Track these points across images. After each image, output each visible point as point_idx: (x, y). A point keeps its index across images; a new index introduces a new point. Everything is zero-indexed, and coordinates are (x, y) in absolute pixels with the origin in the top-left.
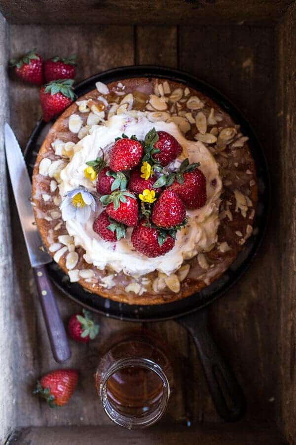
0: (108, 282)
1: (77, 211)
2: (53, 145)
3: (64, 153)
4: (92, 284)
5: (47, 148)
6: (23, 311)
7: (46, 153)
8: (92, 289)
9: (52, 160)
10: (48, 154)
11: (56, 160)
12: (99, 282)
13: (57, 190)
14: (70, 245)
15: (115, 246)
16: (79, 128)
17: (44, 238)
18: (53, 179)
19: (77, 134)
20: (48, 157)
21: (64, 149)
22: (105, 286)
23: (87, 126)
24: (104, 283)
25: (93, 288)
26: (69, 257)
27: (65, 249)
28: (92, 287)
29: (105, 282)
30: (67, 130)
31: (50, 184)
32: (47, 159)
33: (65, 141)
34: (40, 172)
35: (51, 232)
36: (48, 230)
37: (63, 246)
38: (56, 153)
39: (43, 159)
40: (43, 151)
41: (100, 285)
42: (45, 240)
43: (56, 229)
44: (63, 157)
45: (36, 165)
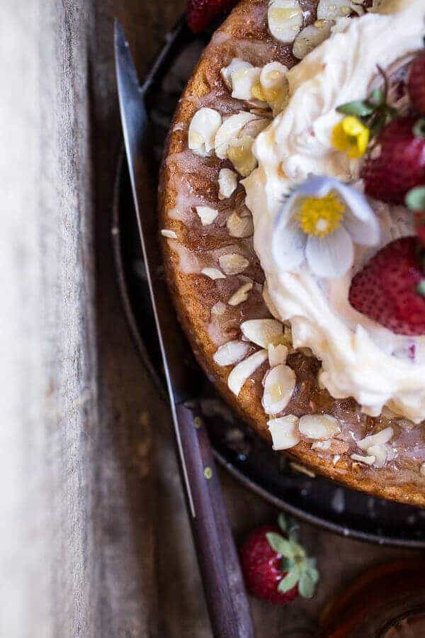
0: (378, 448)
1: (308, 246)
2: (225, 72)
3: (257, 95)
4: (333, 456)
5: (206, 82)
6: (125, 519)
7: (204, 95)
8: (331, 469)
9: (223, 115)
10: (212, 97)
11: (235, 112)
12: (354, 449)
13: (240, 192)
14: (275, 345)
15: (412, 349)
16: (297, 29)
17: (199, 327)
18: (228, 164)
19: (290, 46)
20: (211, 105)
21: (257, 83)
22: (369, 460)
23: (317, 24)
24: (365, 453)
25: (335, 466)
26: (270, 380)
27: (258, 359)
28: (331, 463)
29: (370, 450)
30: (264, 33)
31: (217, 177)
32: (209, 110)
33: (257, 62)
34: (191, 146)
35: (218, 310)
36: (211, 306)
37: (254, 348)
38: (234, 95)
39: (196, 110)
40: (196, 90)
41: (355, 456)
42: (202, 335)
43: (235, 301)
44: (254, 104)
45: (178, 127)
